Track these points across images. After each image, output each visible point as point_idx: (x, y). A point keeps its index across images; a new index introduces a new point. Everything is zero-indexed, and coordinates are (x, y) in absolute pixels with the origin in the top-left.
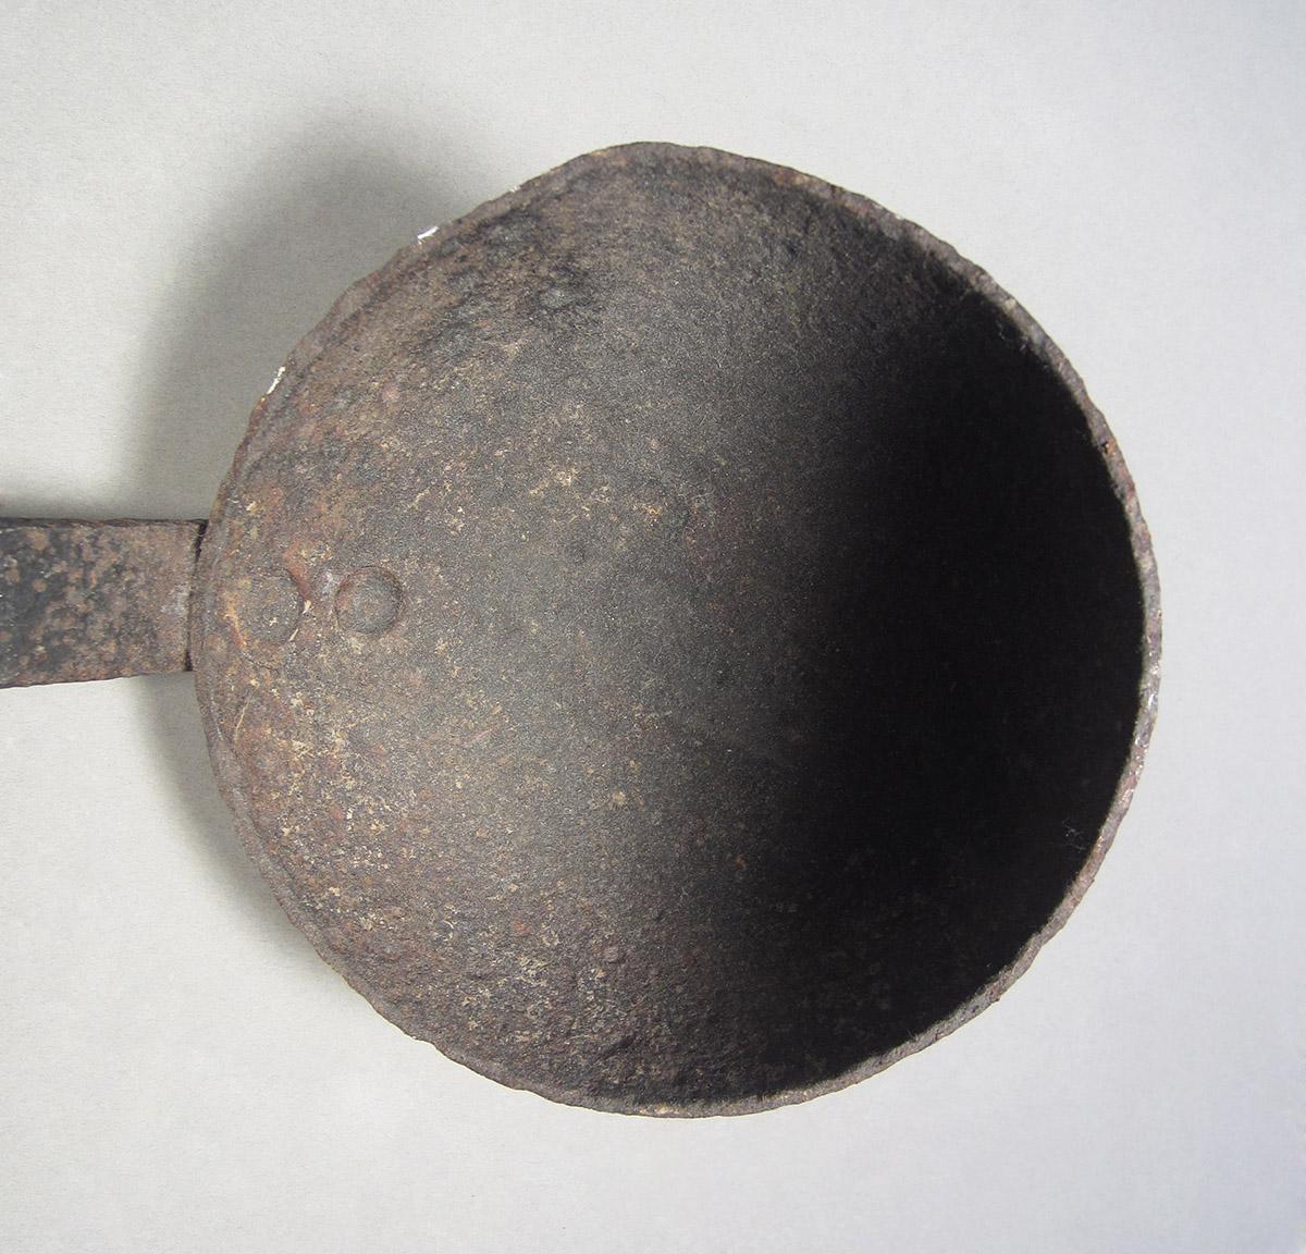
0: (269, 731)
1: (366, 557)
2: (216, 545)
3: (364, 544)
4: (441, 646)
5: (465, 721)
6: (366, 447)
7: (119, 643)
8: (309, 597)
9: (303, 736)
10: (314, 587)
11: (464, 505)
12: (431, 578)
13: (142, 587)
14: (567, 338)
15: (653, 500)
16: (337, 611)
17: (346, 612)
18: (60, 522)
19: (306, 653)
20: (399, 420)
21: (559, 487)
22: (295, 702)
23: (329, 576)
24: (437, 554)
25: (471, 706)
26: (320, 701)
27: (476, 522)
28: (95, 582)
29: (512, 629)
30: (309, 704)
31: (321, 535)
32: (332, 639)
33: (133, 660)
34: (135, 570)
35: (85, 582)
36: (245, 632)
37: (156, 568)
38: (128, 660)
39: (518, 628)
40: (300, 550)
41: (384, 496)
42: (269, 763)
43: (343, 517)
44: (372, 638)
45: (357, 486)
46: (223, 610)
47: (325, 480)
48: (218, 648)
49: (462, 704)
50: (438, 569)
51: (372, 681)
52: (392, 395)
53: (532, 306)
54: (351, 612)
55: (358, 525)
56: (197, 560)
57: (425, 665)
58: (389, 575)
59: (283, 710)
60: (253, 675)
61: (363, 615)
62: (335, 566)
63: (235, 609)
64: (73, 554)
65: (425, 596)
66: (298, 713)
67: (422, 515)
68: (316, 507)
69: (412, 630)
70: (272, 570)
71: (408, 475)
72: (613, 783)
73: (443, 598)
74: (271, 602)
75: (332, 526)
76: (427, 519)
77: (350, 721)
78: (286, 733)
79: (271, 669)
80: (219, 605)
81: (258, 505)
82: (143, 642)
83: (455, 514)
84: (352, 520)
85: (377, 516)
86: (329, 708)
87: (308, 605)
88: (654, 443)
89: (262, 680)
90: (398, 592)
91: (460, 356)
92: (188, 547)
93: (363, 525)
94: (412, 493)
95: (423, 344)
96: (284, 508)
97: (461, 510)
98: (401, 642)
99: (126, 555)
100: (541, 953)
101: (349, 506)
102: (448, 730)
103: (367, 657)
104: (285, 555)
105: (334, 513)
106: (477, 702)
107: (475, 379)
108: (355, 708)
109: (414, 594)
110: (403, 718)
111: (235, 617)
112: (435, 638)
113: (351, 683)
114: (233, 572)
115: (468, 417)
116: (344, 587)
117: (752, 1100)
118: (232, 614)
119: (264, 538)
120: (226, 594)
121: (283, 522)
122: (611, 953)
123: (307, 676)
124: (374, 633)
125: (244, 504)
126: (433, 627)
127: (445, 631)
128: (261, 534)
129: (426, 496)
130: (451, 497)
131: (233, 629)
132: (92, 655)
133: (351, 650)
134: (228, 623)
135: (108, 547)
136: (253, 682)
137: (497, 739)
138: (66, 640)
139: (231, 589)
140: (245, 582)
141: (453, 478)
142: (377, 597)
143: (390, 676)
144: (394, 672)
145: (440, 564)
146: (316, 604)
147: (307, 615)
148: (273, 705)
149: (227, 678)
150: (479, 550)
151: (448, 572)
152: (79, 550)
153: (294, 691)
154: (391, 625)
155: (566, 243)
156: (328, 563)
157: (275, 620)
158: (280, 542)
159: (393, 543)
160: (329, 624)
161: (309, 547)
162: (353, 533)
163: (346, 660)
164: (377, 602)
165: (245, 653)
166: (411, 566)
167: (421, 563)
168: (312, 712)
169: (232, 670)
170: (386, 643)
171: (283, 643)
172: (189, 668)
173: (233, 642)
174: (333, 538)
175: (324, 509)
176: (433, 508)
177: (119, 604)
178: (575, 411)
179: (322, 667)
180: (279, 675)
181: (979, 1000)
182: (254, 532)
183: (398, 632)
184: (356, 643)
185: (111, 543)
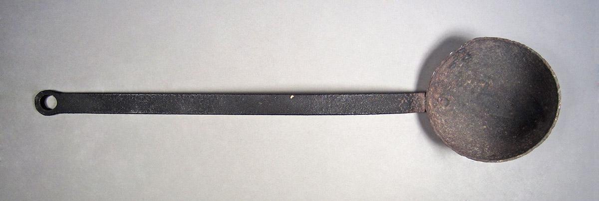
0: (436, 119)
1: (443, 96)
2: (428, 94)
3: (443, 94)
4: (454, 108)
5: (460, 118)
6: (443, 81)
7: (418, 108)
8: (438, 101)
9: (439, 120)
11: (455, 88)
13: (420, 101)
14: (468, 63)
15: (483, 83)
16: (441, 104)
18: (408, 93)
19: (438, 109)
20: (447, 77)
21: (468, 84)
23: (439, 99)
26: (441, 115)
27: (457, 90)
28: (416, 100)
29: (464, 105)
30: (439, 116)
32: (441, 107)
33: (420, 110)
34: (419, 98)
39: (465, 105)
41: (445, 87)
42: (436, 123)
43: (441, 91)
45: (442, 86)
47: (438, 86)
49: (459, 116)
50: (453, 97)
51: (446, 113)
52: (446, 74)
53: (463, 59)
56: (425, 97)
57: (453, 111)
58: (447, 98)
59: (437, 116)
61: (444, 104)
62: (440, 97)
63: (430, 103)
65: (451, 101)
69: (450, 106)
70: (433, 98)
71: (448, 84)
72: (484, 125)
73: (454, 101)
74: (434, 102)
75: (439, 92)
77: (444, 118)
79: (435, 111)
80: (428, 102)
81: (432, 89)
82: (421, 107)
85: (445, 90)
87: (438, 103)
88: (482, 75)
90: (448, 101)
91: (454, 67)
92: (424, 95)
93: (443, 92)
95: (450, 67)
98: (449, 108)
100: (478, 147)
101: (441, 89)
102: (457, 120)
103: (445, 110)
104: (435, 96)
106: (461, 116)
107: (456, 70)
110: (451, 118)
113: (444, 113)
114: (429, 98)
115: (455, 75)
116: (441, 100)
117: (513, 158)
119: (433, 94)
121: (434, 92)
122: (488, 147)
123: (438, 112)
124: (446, 106)
126: (453, 105)
127: (455, 106)
129: (450, 87)
133: (443, 109)
134: (430, 105)
136: (433, 113)
137: (465, 120)
138: (414, 107)
139: (429, 100)
140: (431, 100)
141: (454, 84)
144: (449, 112)
148: (435, 116)
150: (458, 94)
153: (437, 114)
154: (448, 105)
155: (468, 51)
157: (434, 105)
159: (447, 94)
161: (437, 95)
164: (446, 102)
165: (432, 109)
166: (449, 97)
167: (451, 96)
169: (431, 111)
170: (447, 108)
171: (436, 108)
173: (430, 107)
174: (440, 94)
176: (451, 89)
177: (418, 103)
178: (470, 72)
179: (440, 111)
181: (544, 138)
182: (431, 93)
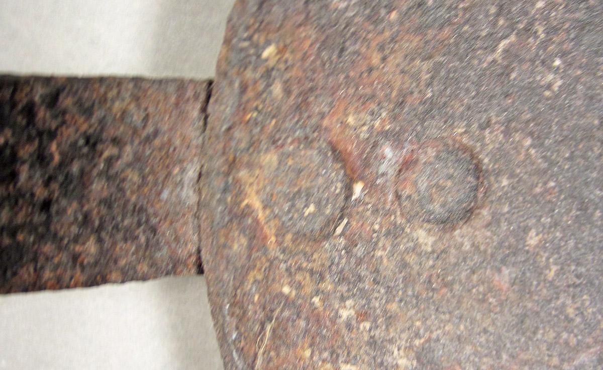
0: (308, 353)
5: (565, 335)
7: (100, 240)
8: (361, 178)
9: (355, 357)
10: (367, 164)
11: (563, 55)
12: (519, 153)
13: (129, 165)
16: (398, 197)
17: (409, 197)
19: (359, 251)
22: (345, 314)
23: (388, 151)
24: (528, 122)
25: (572, 316)
26: (378, 311)
27: (577, 79)
28: (57, 158)
30: (363, 315)
31: (373, 96)
32: (394, 232)
33: (122, 262)
34: (116, 141)
35: (42, 158)
36: (272, 224)
37: (148, 140)
38: (116, 262)
40: (347, 115)
41: (457, 44)
43: (402, 72)
44: (444, 231)
45: (420, 30)
46: (240, 194)
47: (374, 19)
48: (236, 247)
49: (561, 313)
50: (528, 142)
51: (446, 285)
54: (415, 197)
55: (422, 83)
56: (204, 130)
57: (514, 264)
58: (465, 149)
59: (328, 323)
60: (286, 280)
61: (431, 201)
62: (396, 139)
63: (258, 192)
64: (21, 120)
65: (512, 176)
66: (349, 326)
67: (506, 71)
68: (365, 58)
70: (307, 141)
71: (487, 16)
73: (535, 179)
74: (304, 184)
75: (389, 85)
76: (513, 75)
77: (417, 335)
78: (332, 354)
79: (312, 272)
80: (234, 188)
81: (281, 51)
82: (137, 237)
83: (550, 68)
84: (416, 77)
85: (449, 72)
86: (390, 319)
87: (358, 188)
89: (299, 286)
90: (478, 170)
93: (429, 85)
94: (493, 39)
96: (318, 55)
97: (557, 62)
98: (482, 235)
99: (102, 121)
101: (410, 57)
102: (544, 347)
103: (440, 254)
104: (326, 122)
105: (390, 67)
106: (580, 312)
108: (425, 319)
109: (498, 174)
110: (485, 331)
111: (257, 204)
112: (526, 230)
113: (418, 288)
114: (251, 144)
116: (407, 165)
118: (254, 201)
119: (292, 97)
120: (243, 174)
121: (320, 77)
123: (360, 279)
124: (446, 223)
125: (259, 49)
126: (523, 216)
127: (539, 220)
128: (287, 92)
129: (511, 45)
130: (544, 45)
131: (256, 221)
132: (64, 257)
133: (417, 245)
134: (248, 211)
135: (74, 110)
136: (286, 290)
138: (20, 237)
139: (250, 166)
140: (270, 159)
141: (547, 18)
142: (450, 177)
143: (468, 278)
144: (473, 272)
145: (531, 134)
146: (371, 187)
147: (358, 201)
148: (316, 318)
149: (248, 286)
150: (582, 116)
151: (542, 145)
152: (30, 111)
153: (343, 299)
154: (468, 214)
156: (385, 134)
157: (312, 208)
158: (319, 106)
159: (469, 108)
160: (388, 214)
161: (357, 111)
162: (416, 95)
163: (411, 259)
164: (449, 183)
165: (274, 251)
167: (507, 133)
168: (367, 325)
169: (255, 275)
170: (463, 236)
171: (327, 237)
172: (200, 271)
173: (255, 236)
174: (390, 101)
175: (376, 59)
176: (521, 61)
177: (97, 188)
179: (381, 268)
180: (322, 278)
182: (277, 89)
183: (477, 222)
184: (425, 238)
185: (79, 103)
